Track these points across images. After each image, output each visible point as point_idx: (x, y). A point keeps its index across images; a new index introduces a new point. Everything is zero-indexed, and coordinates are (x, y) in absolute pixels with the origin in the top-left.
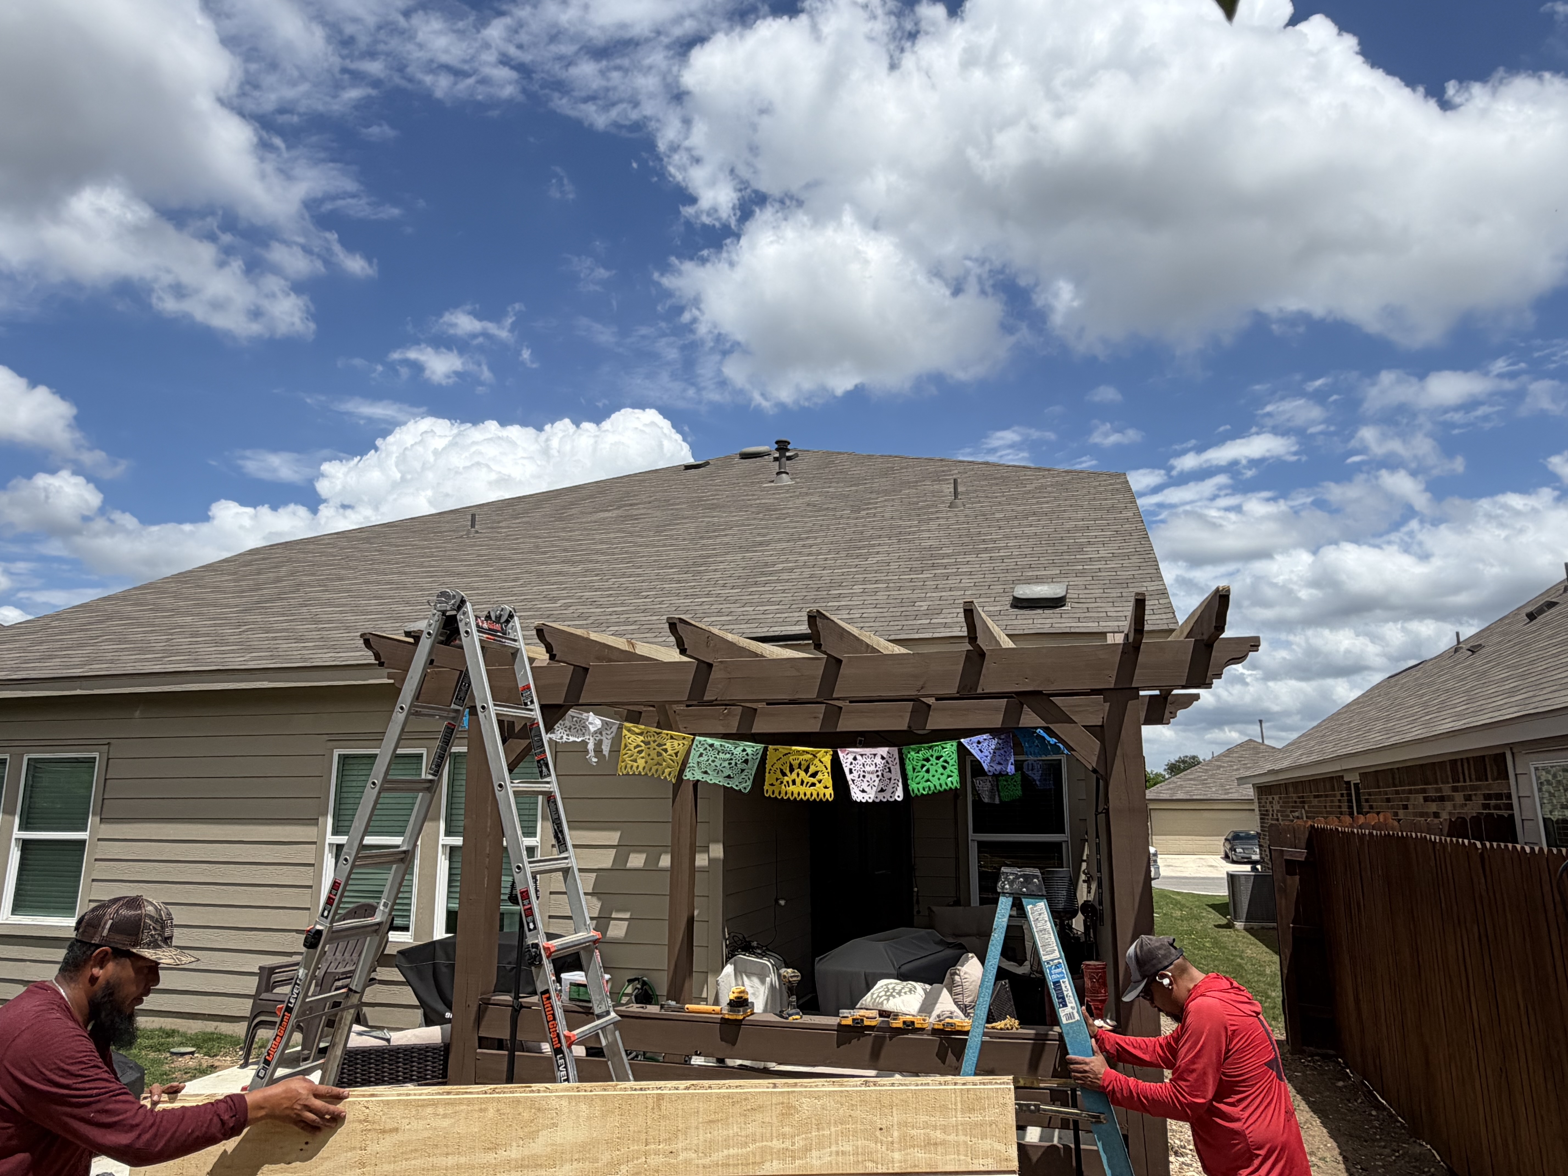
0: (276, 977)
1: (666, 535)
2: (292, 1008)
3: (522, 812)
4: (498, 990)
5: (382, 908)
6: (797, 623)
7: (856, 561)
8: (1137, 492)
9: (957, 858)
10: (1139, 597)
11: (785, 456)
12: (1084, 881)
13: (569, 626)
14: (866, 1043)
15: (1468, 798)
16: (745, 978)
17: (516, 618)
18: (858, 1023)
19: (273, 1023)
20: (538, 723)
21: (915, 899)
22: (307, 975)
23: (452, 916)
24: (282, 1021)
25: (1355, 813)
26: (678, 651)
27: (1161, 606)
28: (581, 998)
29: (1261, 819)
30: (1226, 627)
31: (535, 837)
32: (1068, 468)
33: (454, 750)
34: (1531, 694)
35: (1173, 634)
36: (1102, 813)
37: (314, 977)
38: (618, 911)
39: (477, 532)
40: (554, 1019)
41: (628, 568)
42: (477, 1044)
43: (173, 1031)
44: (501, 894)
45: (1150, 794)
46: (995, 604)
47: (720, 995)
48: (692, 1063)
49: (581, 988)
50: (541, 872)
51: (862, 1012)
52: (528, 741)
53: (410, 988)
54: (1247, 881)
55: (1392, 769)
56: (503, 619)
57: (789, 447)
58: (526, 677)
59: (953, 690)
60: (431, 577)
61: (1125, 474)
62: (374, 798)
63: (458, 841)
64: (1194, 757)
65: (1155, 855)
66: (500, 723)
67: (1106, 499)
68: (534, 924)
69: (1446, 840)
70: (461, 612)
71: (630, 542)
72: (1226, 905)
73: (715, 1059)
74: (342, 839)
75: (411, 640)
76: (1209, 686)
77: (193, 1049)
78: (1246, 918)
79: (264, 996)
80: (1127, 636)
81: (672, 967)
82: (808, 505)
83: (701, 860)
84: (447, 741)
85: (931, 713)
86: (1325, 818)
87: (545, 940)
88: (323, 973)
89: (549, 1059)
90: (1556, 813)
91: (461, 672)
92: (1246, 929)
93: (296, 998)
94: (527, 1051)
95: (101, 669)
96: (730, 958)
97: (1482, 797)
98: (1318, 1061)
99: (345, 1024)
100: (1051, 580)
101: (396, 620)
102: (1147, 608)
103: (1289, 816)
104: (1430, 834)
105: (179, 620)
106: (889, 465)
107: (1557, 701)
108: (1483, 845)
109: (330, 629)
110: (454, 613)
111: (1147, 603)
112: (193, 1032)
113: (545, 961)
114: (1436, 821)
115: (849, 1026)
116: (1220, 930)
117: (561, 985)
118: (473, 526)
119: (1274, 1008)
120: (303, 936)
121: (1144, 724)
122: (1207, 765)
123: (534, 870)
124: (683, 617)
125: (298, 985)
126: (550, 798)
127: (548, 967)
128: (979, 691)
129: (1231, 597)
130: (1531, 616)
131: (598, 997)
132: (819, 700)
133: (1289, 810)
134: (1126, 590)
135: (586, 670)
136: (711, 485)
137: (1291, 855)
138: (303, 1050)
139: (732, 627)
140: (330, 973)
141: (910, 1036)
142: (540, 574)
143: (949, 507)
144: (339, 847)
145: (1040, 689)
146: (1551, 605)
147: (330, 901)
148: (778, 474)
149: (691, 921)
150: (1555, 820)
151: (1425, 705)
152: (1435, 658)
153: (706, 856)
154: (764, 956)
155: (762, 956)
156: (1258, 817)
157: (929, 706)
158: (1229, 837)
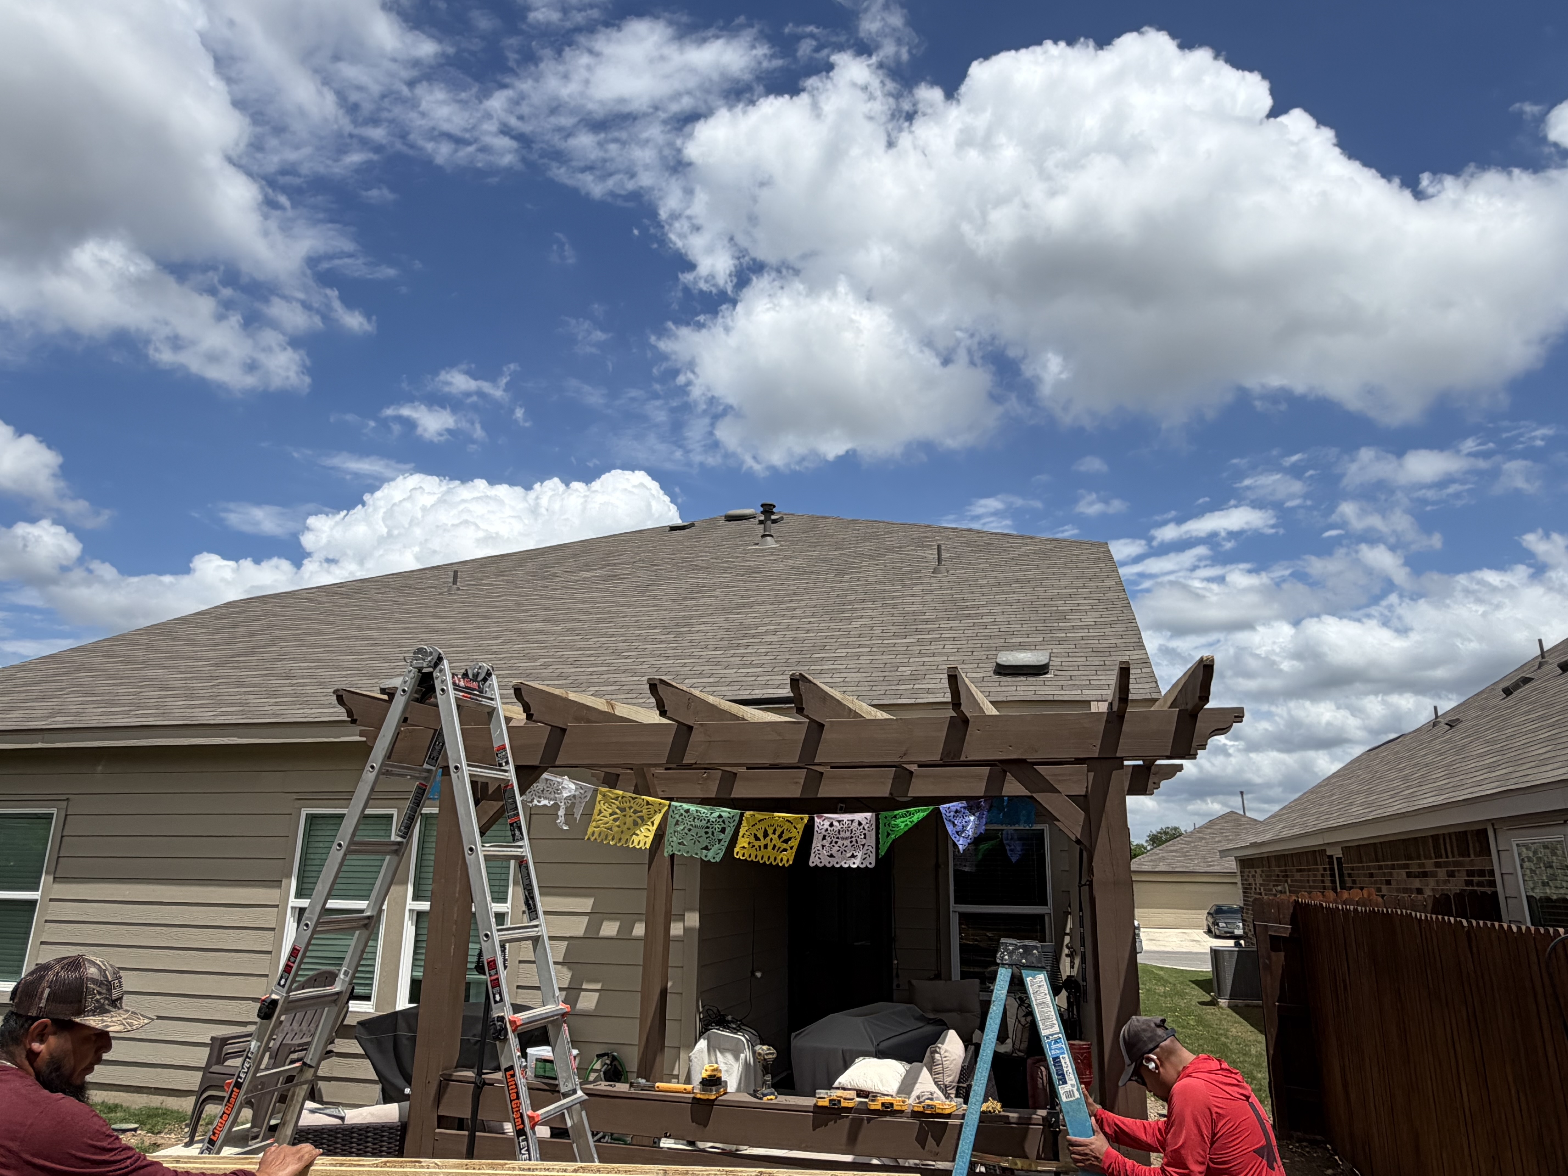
0: (228, 1049)
1: (650, 596)
2: (242, 1084)
3: (492, 876)
4: (461, 1065)
5: (342, 976)
6: (779, 686)
7: (840, 625)
8: (1119, 561)
9: (938, 931)
10: (1124, 666)
11: (769, 519)
12: (1067, 955)
13: (548, 685)
14: (844, 1124)
15: (1451, 874)
16: (718, 1054)
17: (494, 677)
18: (835, 1104)
19: (223, 1098)
20: (512, 785)
21: (895, 972)
22: (259, 1047)
23: (416, 985)
24: (230, 1097)
25: (1339, 890)
26: (658, 712)
27: (1144, 675)
28: (547, 1074)
29: (1244, 892)
30: (1210, 697)
31: (506, 902)
32: (1051, 536)
33: (425, 811)
34: (1511, 769)
35: (1157, 703)
36: (1085, 885)
37: (267, 1048)
38: (590, 981)
39: (458, 589)
40: (518, 1098)
41: (610, 627)
42: (436, 1123)
43: (116, 1106)
44: (467, 962)
45: (1134, 865)
46: (978, 670)
47: (693, 1072)
48: (662, 1145)
49: (548, 1064)
50: (510, 941)
51: (840, 1093)
52: (501, 803)
53: (368, 1061)
54: (1231, 957)
55: (1375, 844)
56: (481, 678)
57: (774, 510)
58: (502, 737)
59: (936, 757)
60: (410, 633)
61: (1107, 543)
62: (339, 860)
63: (425, 906)
64: (1176, 829)
65: (1138, 928)
66: (474, 784)
67: (1088, 568)
68: (501, 996)
69: (1431, 918)
70: (438, 669)
71: (613, 602)
72: (1209, 982)
73: (685, 1142)
74: (304, 903)
75: (386, 697)
76: (1193, 756)
77: (136, 1126)
78: (1231, 996)
79: (215, 1068)
80: (1111, 704)
81: (643, 1043)
82: (793, 568)
83: (676, 929)
84: (418, 802)
85: (913, 780)
86: (1310, 893)
87: (511, 1012)
88: (278, 1044)
89: (511, 1140)
90: (1537, 891)
91: (436, 730)
92: (1229, 1007)
93: (247, 1073)
94: (489, 1132)
95: (65, 722)
96: (704, 1033)
97: (1465, 873)
98: (1306, 1147)
99: (297, 1101)
100: (1034, 647)
101: (375, 676)
102: (1131, 676)
103: (1271, 890)
104: (1416, 911)
105: (150, 673)
106: (874, 530)
107: (1538, 776)
108: (1470, 923)
109: (304, 684)
110: (431, 670)
111: (1132, 671)
112: (137, 1107)
113: (511, 1035)
114: (1420, 897)
115: (825, 1107)
116: (1204, 1007)
117: (526, 1061)
118: (455, 582)
119: (1260, 1090)
120: (258, 1005)
121: (1129, 794)
122: (1189, 836)
123: (504, 938)
124: (663, 678)
125: (250, 1058)
126: (522, 862)
127: (513, 1041)
128: (963, 758)
129: (1215, 667)
130: (1508, 692)
131: (565, 1075)
132: (800, 765)
133: (1272, 884)
134: (1109, 659)
135: (564, 731)
136: (695, 546)
137: (1275, 931)
138: (252, 1127)
139: (714, 689)
140: (285, 1044)
141: (888, 1119)
142: (521, 633)
143: (933, 573)
144: (302, 911)
145: (1024, 758)
146: (1526, 681)
147: (288, 968)
148: (763, 536)
149: (664, 993)
150: (1538, 898)
151: (1405, 779)
152: (1415, 731)
153: (681, 925)
154: (738, 1031)
155: (735, 1031)
156: (1241, 891)
157: (911, 773)
158: (1212, 911)
